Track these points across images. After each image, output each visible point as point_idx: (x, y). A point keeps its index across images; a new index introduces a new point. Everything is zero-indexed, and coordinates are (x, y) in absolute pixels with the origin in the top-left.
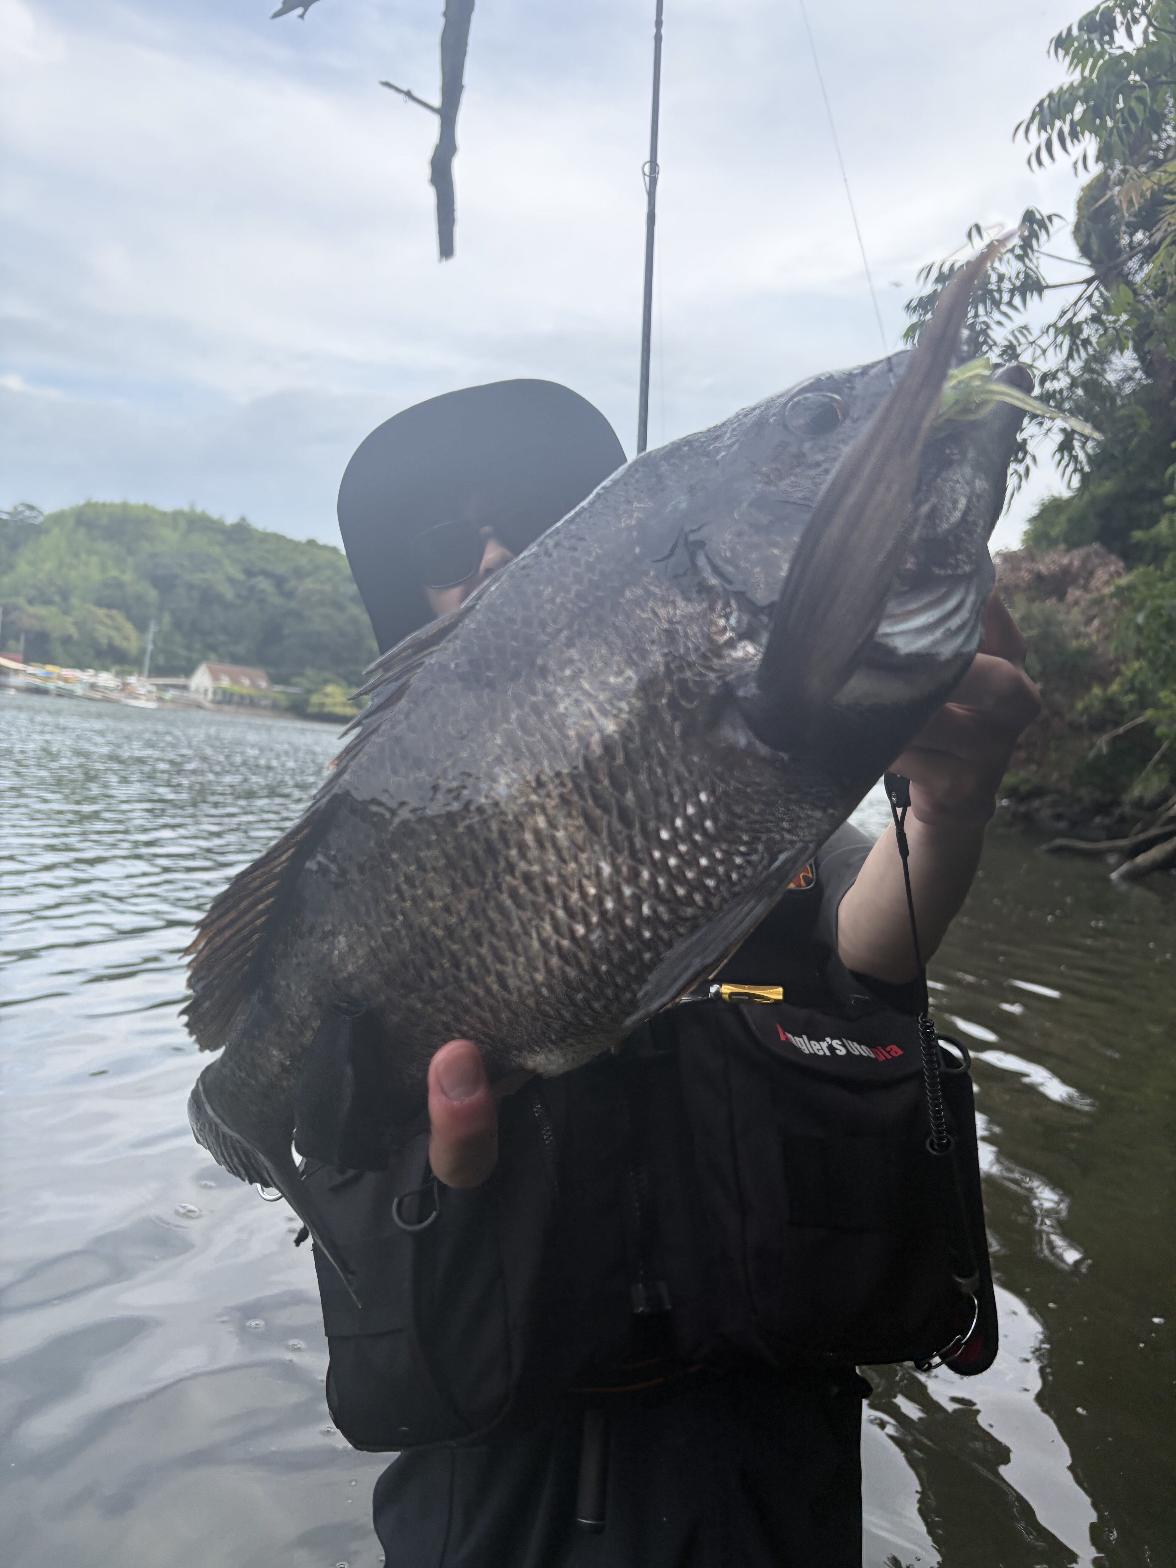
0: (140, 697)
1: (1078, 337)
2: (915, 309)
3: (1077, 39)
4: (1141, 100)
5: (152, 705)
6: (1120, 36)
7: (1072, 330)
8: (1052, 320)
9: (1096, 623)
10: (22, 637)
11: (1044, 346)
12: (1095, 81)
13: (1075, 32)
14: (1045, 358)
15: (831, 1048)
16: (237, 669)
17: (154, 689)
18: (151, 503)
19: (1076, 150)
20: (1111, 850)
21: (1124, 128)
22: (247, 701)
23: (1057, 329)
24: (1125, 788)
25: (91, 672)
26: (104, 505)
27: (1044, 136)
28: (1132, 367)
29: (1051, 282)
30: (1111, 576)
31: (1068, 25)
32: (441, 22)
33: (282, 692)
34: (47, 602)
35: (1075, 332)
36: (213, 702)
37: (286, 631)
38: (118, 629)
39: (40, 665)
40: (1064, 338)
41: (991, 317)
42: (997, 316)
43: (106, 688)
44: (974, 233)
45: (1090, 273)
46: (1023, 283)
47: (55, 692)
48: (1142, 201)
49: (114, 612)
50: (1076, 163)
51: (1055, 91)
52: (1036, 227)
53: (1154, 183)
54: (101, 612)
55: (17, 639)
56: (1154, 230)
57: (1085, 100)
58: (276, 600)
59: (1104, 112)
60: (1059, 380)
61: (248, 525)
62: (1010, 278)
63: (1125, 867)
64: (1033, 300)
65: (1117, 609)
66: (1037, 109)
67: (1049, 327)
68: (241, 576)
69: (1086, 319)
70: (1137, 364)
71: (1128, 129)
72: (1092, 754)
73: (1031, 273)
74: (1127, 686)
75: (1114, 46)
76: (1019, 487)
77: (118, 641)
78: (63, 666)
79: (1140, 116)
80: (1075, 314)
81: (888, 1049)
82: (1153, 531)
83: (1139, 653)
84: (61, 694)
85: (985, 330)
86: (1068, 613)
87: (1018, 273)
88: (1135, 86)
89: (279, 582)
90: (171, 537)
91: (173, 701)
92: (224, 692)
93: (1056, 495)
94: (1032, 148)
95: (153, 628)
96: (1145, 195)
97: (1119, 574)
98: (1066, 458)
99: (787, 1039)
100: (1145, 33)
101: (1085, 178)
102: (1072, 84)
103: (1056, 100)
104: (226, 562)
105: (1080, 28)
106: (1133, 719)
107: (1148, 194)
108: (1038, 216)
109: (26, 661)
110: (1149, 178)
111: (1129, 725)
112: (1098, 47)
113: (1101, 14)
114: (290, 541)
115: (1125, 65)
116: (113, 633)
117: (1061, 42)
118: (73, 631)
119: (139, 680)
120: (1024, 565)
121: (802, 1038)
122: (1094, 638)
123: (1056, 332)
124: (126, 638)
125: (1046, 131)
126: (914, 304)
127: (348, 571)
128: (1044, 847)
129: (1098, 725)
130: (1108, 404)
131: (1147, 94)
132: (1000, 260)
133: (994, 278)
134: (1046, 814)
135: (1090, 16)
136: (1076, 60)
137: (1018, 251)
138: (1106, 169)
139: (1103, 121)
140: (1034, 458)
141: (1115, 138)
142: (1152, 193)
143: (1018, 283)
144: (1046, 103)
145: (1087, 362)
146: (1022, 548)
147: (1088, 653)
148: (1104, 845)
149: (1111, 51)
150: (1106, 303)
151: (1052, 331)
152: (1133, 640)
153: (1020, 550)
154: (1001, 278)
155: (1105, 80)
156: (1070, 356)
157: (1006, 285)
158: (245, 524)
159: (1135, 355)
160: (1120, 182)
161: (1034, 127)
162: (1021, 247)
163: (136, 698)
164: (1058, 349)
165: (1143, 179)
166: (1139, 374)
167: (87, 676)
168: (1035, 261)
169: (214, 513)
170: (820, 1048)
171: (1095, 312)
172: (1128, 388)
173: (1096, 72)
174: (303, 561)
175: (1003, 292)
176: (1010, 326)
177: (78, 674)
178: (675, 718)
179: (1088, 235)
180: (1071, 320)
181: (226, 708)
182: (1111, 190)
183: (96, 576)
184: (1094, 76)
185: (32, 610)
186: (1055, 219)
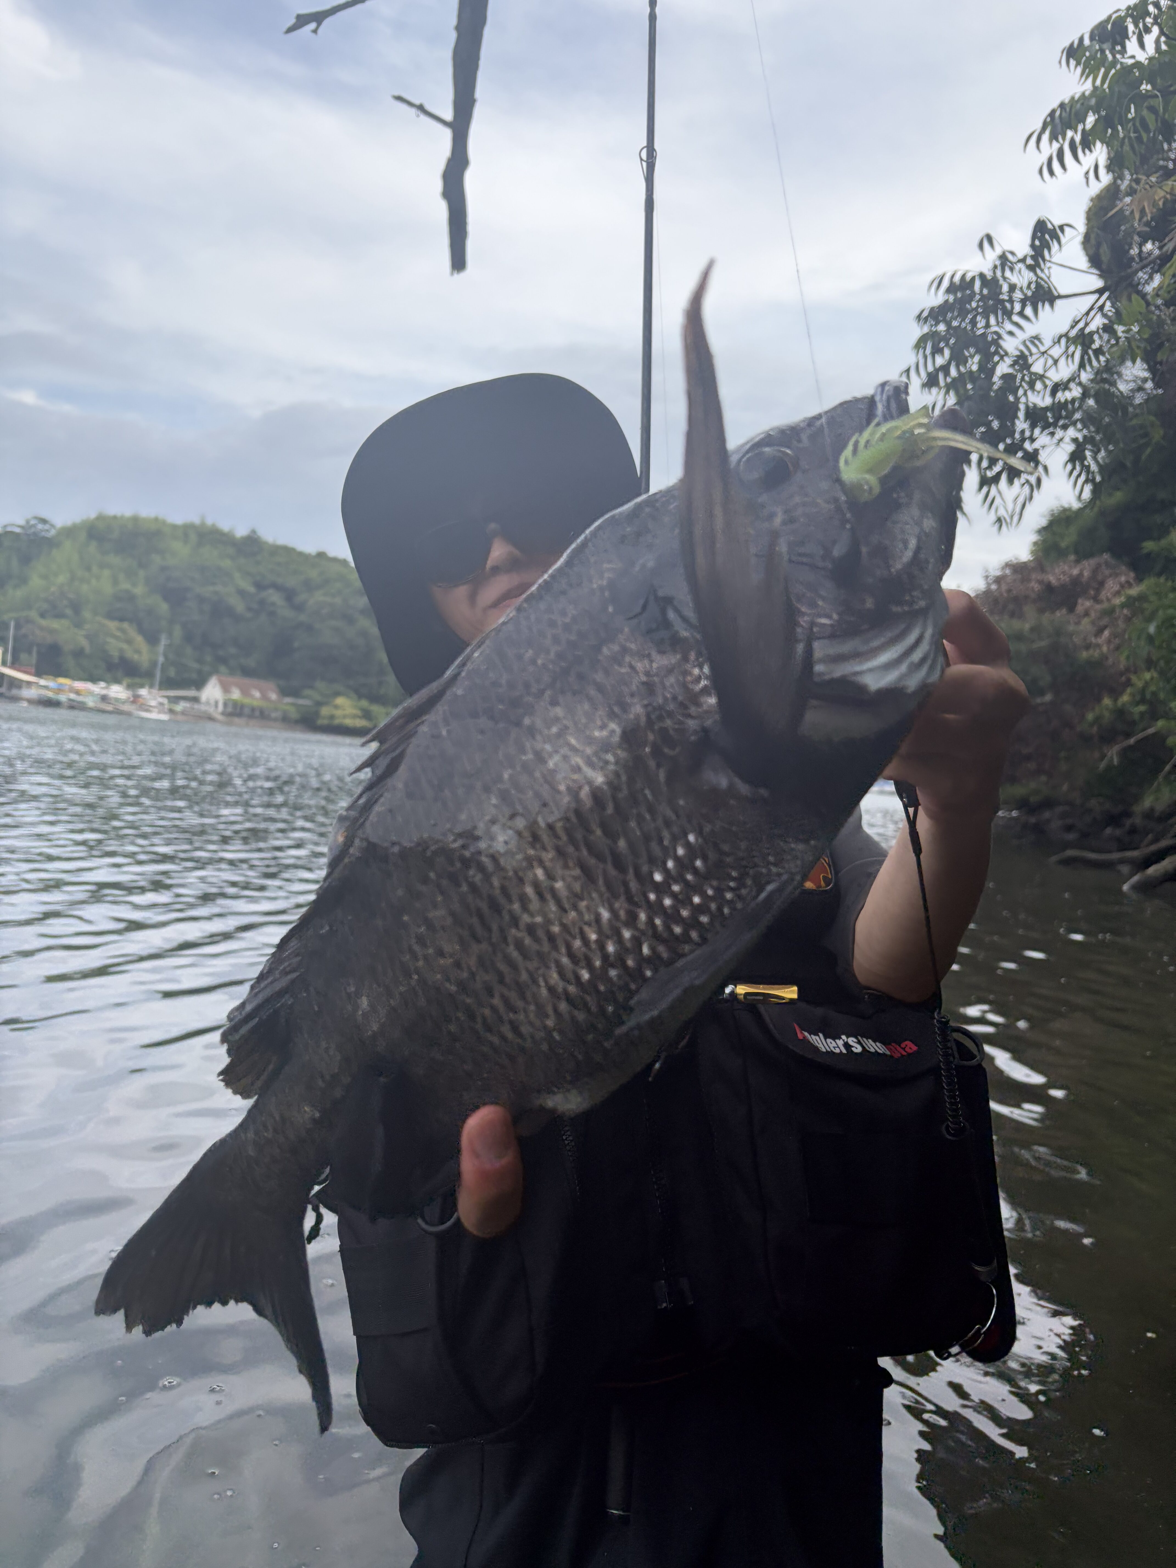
0: (151, 709)
1: (1089, 347)
2: (926, 319)
3: (1088, 49)
4: (1152, 109)
5: (164, 717)
6: (1132, 46)
7: (1083, 339)
8: (1064, 329)
9: (1106, 633)
10: (35, 649)
11: (1056, 356)
12: (1107, 90)
13: (1087, 42)
14: (1057, 367)
15: (847, 1045)
16: (247, 681)
17: (165, 701)
18: (161, 516)
19: (1088, 160)
20: (1122, 861)
21: (1136, 137)
22: (257, 713)
23: (1068, 339)
24: (1138, 798)
25: (103, 684)
26: (115, 518)
27: (1056, 146)
28: (1143, 377)
29: (1063, 292)
30: (1122, 586)
31: (1079, 35)
32: (453, 36)
33: (293, 704)
34: (59, 616)
35: (1087, 342)
36: (223, 714)
37: (296, 644)
38: (129, 642)
39: (52, 677)
40: (1076, 348)
41: (1002, 327)
42: (1009, 326)
43: (117, 700)
44: (986, 245)
45: (1099, 283)
46: (1033, 293)
47: (66, 704)
48: (1155, 210)
49: (125, 625)
50: (1087, 173)
51: (1067, 101)
52: (1047, 236)
53: (1167, 192)
54: (112, 625)
55: (30, 652)
56: (1166, 241)
57: (1096, 111)
58: (285, 612)
59: (1116, 122)
60: (1070, 390)
61: (259, 537)
62: (1021, 288)
63: (1136, 878)
64: (1045, 311)
65: (1128, 620)
66: (1049, 119)
67: (1061, 337)
68: (252, 589)
69: (1098, 329)
70: (1146, 374)
71: (1139, 139)
72: (1102, 765)
73: (1043, 283)
74: (1138, 698)
75: (1126, 56)
76: (1031, 498)
77: (130, 654)
78: (74, 678)
79: (1152, 126)
80: (1087, 324)
81: (903, 1045)
82: (1164, 542)
83: (1150, 664)
84: (73, 706)
85: (997, 340)
86: (1078, 623)
87: (1030, 284)
88: (1148, 96)
89: (289, 595)
90: (181, 551)
91: (183, 713)
92: (235, 703)
93: (1066, 506)
94: (1043, 158)
95: (164, 641)
96: (1158, 205)
97: (1129, 584)
98: (1078, 468)
99: (805, 1037)
100: (1157, 42)
101: (1096, 188)
102: (1083, 94)
103: (1068, 110)
104: (237, 575)
105: (1092, 38)
106: (1144, 729)
107: (1161, 203)
108: (1050, 226)
109: (39, 674)
110: (1161, 188)
111: (1141, 735)
112: (1110, 57)
113: (1114, 24)
114: (301, 554)
115: (1137, 74)
116: (125, 646)
117: (1073, 52)
118: (84, 643)
119: (150, 693)
120: (1034, 576)
121: (819, 1036)
122: (1105, 649)
123: (1067, 342)
124: (138, 652)
125: (1057, 141)
126: (925, 314)
127: (358, 584)
128: (1054, 859)
129: (1108, 736)
130: (1120, 413)
131: (1159, 103)
132: (1012, 269)
133: (1005, 288)
134: (1056, 825)
135: (1101, 26)
136: (1087, 71)
137: (1029, 261)
138: (1115, 179)
139: (1115, 130)
140: (1046, 469)
141: (1127, 148)
142: (1164, 204)
143: (1029, 293)
144: (1058, 113)
145: (1098, 373)
146: (1032, 559)
147: (1098, 664)
148: (1115, 856)
149: (1123, 60)
150: (1118, 313)
151: (1063, 341)
152: (1144, 650)
153: (1030, 561)
154: (1012, 288)
155: (1116, 89)
156: (1082, 366)
157: (1018, 295)
158: (256, 537)
159: (1144, 365)
160: (1131, 192)
161: (1046, 137)
162: (1032, 257)
163: (147, 711)
164: (1070, 359)
165: (1154, 189)
166: (1149, 385)
167: (98, 688)
168: (1046, 271)
169: (225, 526)
170: (836, 1046)
171: (1106, 321)
172: (1139, 399)
173: (1107, 82)
174: (313, 574)
175: (1015, 303)
176: (1021, 336)
177: (89, 686)
178: (659, 766)
179: (1099, 245)
180: (1082, 329)
181: (236, 720)
182: (1121, 200)
183: (108, 589)
184: (1106, 86)
185: (44, 622)
186: (1067, 229)
